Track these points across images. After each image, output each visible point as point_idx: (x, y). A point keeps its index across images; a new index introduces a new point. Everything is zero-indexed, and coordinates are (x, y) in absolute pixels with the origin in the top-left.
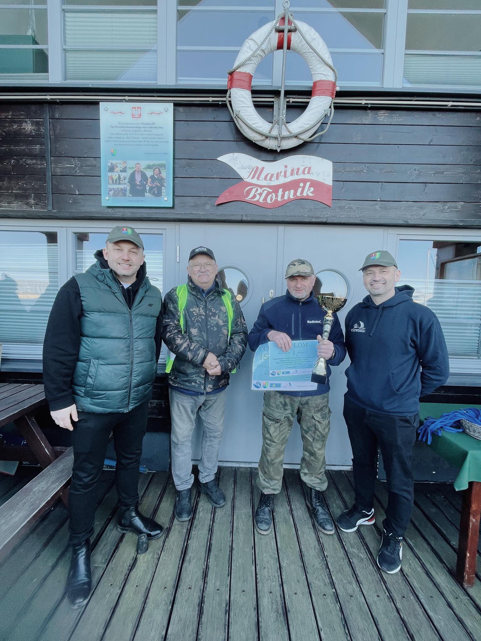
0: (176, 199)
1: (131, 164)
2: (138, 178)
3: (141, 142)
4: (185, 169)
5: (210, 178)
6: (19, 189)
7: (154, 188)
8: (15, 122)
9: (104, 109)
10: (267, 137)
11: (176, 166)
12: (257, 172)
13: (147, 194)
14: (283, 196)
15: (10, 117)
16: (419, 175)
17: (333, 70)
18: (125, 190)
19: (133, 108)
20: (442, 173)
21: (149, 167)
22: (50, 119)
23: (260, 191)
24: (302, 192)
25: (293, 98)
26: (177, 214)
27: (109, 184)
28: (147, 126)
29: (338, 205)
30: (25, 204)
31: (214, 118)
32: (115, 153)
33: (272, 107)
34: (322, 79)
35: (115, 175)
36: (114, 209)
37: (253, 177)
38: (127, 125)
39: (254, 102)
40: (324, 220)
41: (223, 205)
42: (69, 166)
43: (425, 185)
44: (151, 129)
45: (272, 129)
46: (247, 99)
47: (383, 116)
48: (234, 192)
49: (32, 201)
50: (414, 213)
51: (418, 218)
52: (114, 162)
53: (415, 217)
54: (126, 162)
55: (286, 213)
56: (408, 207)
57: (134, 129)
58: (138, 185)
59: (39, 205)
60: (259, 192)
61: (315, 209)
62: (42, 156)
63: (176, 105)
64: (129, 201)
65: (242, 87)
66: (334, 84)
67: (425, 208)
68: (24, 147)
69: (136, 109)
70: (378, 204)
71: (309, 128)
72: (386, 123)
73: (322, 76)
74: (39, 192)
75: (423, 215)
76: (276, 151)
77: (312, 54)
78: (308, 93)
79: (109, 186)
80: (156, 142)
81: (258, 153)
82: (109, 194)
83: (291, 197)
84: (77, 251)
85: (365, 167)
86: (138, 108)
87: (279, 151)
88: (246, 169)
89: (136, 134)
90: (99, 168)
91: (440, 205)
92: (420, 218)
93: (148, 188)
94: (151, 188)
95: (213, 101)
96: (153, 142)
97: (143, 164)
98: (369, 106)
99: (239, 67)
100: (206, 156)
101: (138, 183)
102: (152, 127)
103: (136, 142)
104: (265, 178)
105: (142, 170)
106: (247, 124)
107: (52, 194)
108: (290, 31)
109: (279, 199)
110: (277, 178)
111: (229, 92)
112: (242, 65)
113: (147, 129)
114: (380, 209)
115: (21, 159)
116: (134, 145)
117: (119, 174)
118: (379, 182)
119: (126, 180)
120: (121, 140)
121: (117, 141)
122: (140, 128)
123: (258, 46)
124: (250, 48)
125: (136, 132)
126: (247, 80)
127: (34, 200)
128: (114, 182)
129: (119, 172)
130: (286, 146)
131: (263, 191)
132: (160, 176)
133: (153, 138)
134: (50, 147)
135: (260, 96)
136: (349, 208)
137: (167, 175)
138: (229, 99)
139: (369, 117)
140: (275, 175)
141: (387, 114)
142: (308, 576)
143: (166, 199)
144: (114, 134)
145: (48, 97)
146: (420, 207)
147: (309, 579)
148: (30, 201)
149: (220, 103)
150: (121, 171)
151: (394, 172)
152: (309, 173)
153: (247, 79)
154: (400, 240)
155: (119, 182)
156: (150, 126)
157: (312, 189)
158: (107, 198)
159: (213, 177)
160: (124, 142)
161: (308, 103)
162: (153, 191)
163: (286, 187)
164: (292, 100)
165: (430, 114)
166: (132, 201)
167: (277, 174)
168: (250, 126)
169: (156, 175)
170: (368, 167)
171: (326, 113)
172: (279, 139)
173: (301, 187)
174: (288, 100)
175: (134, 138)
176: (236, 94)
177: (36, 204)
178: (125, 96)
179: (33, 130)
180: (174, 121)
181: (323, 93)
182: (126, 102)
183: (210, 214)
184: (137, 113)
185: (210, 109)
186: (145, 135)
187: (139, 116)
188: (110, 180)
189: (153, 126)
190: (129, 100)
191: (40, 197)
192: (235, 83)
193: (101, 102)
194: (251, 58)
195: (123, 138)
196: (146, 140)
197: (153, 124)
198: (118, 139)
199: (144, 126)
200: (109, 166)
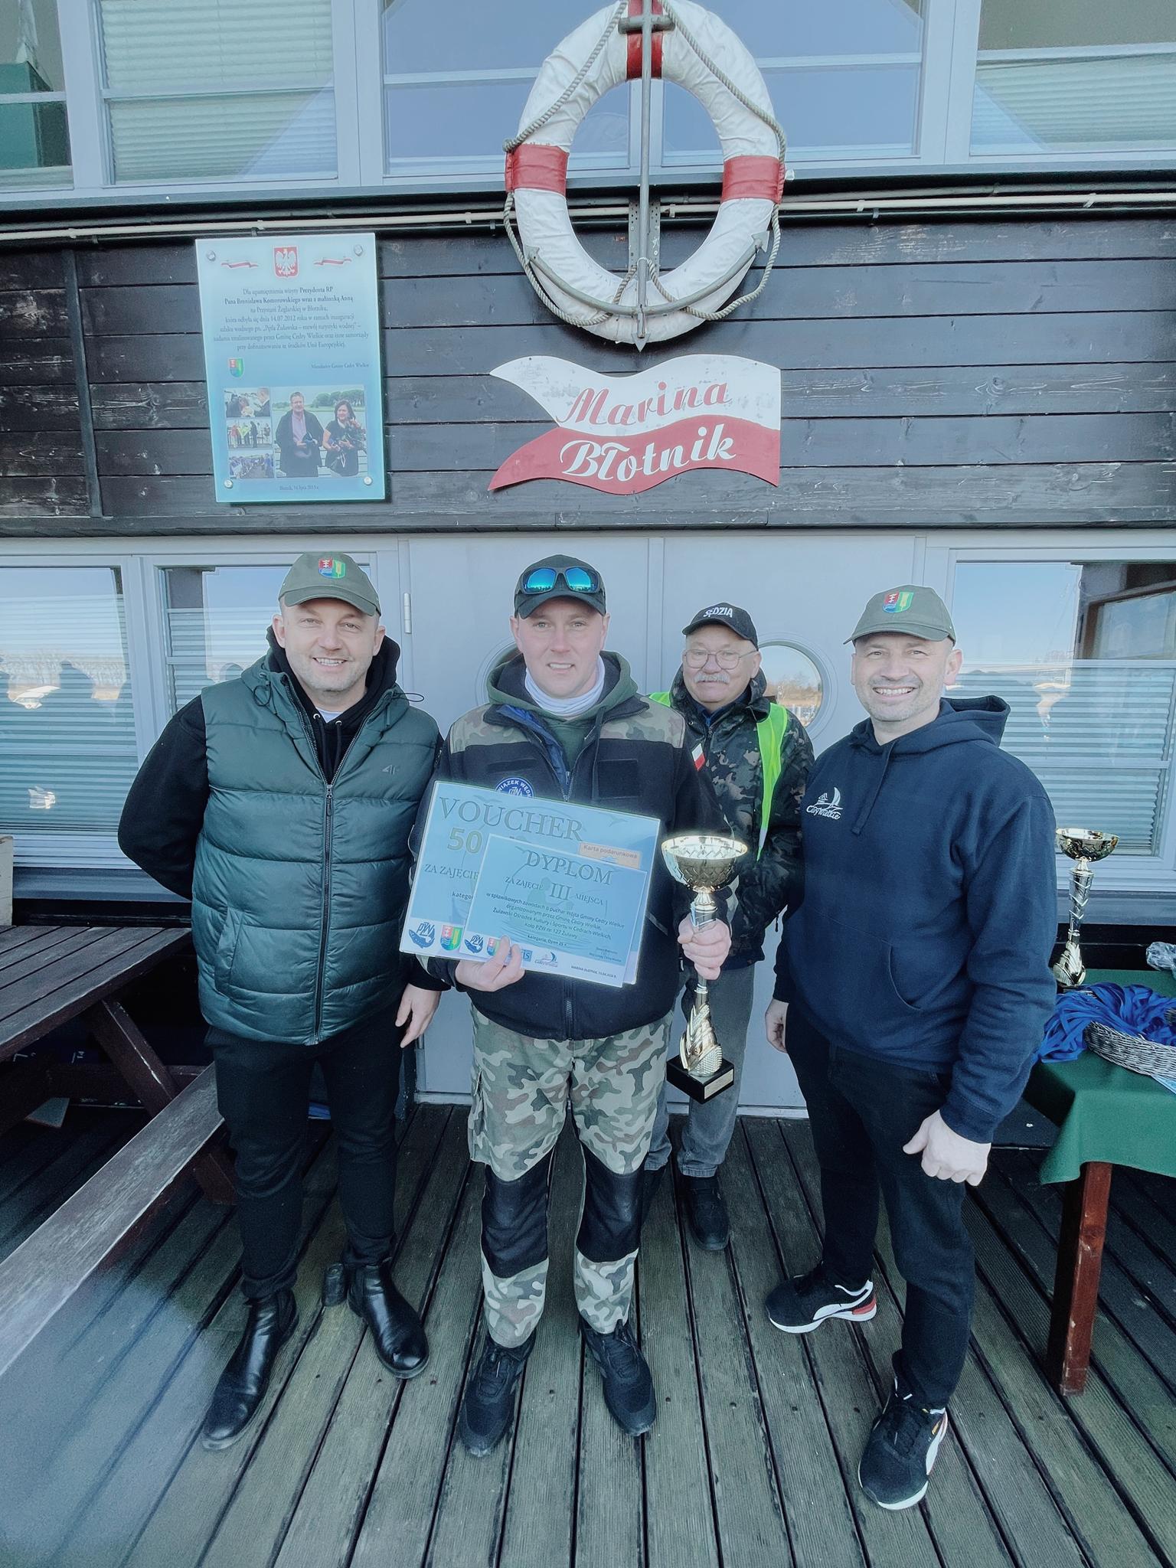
0: (396, 479)
1: (280, 394)
2: (299, 429)
4: (413, 402)
5: (474, 423)
6: (20, 467)
7: (340, 453)
9: (208, 256)
10: (610, 314)
11: (392, 395)
12: (590, 404)
13: (323, 470)
14: (656, 463)
16: (1005, 395)
17: (774, 128)
18: (270, 462)
19: (276, 250)
20: (1066, 386)
21: (324, 401)
22: (79, 288)
23: (598, 451)
24: (704, 451)
25: (677, 204)
26: (399, 516)
27: (231, 446)
28: (312, 296)
29: (796, 481)
30: (39, 504)
31: (480, 268)
32: (240, 369)
33: (624, 229)
34: (744, 154)
35: (243, 426)
36: (248, 509)
37: (581, 417)
38: (265, 296)
39: (573, 219)
40: (761, 520)
41: (510, 491)
42: (134, 404)
43: (1022, 421)
44: (325, 304)
45: (621, 292)
46: (555, 217)
47: (912, 239)
48: (533, 456)
49: (53, 496)
50: (990, 494)
51: (1000, 508)
52: (239, 392)
53: (994, 505)
54: (267, 392)
55: (664, 504)
56: (975, 480)
57: (283, 305)
58: (301, 449)
59: (70, 504)
60: (595, 454)
61: (738, 491)
62: (65, 383)
63: (384, 236)
64: (281, 488)
65: (542, 185)
66: (778, 166)
67: (1020, 481)
68: (25, 362)
69: (285, 251)
70: (897, 475)
71: (714, 286)
72: (920, 259)
73: (746, 144)
74: (67, 474)
75: (1015, 500)
76: (633, 347)
77: (718, 87)
78: (714, 191)
79: (232, 454)
80: (337, 336)
81: (592, 354)
82: (232, 473)
83: (678, 463)
84: (170, 610)
85: (866, 378)
86: (289, 250)
87: (640, 348)
88: (563, 395)
89: (288, 318)
90: (204, 408)
91: (1058, 471)
92: (1006, 508)
93: (323, 454)
94: (332, 455)
95: (474, 222)
96: (332, 336)
97: (311, 394)
98: (876, 215)
99: (529, 134)
100: (462, 368)
101: (299, 443)
102: (325, 299)
103: (289, 337)
104: (611, 419)
105: (307, 409)
106: (559, 282)
107: (98, 476)
108: (657, 29)
109: (647, 471)
111: (509, 199)
112: (539, 127)
113: (314, 304)
114: (902, 487)
115: (21, 392)
116: (284, 347)
117: (252, 423)
118: (901, 417)
119: (270, 437)
120: (253, 334)
121: (244, 339)
122: (296, 301)
123: (575, 75)
124: (555, 80)
125: (288, 314)
126: (552, 167)
127: (57, 491)
128: (243, 443)
129: (252, 415)
130: (660, 333)
131: (607, 451)
132: (351, 423)
133: (330, 327)
134: (84, 359)
135: (592, 202)
136: (824, 487)
137: (369, 418)
138: (512, 215)
139: (875, 245)
140: (635, 410)
141: (924, 236)
142: (701, 1360)
143: (368, 480)
144: (234, 321)
145: (72, 233)
146: (1007, 478)
147: (701, 1368)
148: (48, 495)
149: (492, 226)
150: (258, 414)
151: (938, 390)
152: (720, 399)
153: (553, 164)
154: (958, 562)
155: (255, 440)
156: (321, 295)
158: (228, 483)
159: (481, 420)
160: (259, 339)
161: (714, 214)
162: (335, 462)
163: (664, 438)
164: (674, 209)
165: (1036, 230)
166: (286, 489)
167: (642, 406)
168: (566, 288)
169: (342, 421)
170: (872, 379)
171: (757, 243)
172: (640, 316)
173: (699, 438)
174: (664, 209)
175: (283, 328)
176: (528, 205)
177: (63, 503)
178: (255, 220)
179: (43, 317)
180: (381, 278)
181: (750, 191)
182: (258, 235)
183: (478, 513)
184: (286, 263)
185: (467, 245)
186: (310, 318)
187: (293, 271)
188: (232, 437)
189: (330, 295)
190: (267, 229)
191: (71, 486)
192: (525, 174)
193: (199, 237)
194: (560, 106)
195: (257, 329)
196: (313, 331)
197: (329, 289)
198: (245, 334)
199: (307, 295)
200: (229, 401)
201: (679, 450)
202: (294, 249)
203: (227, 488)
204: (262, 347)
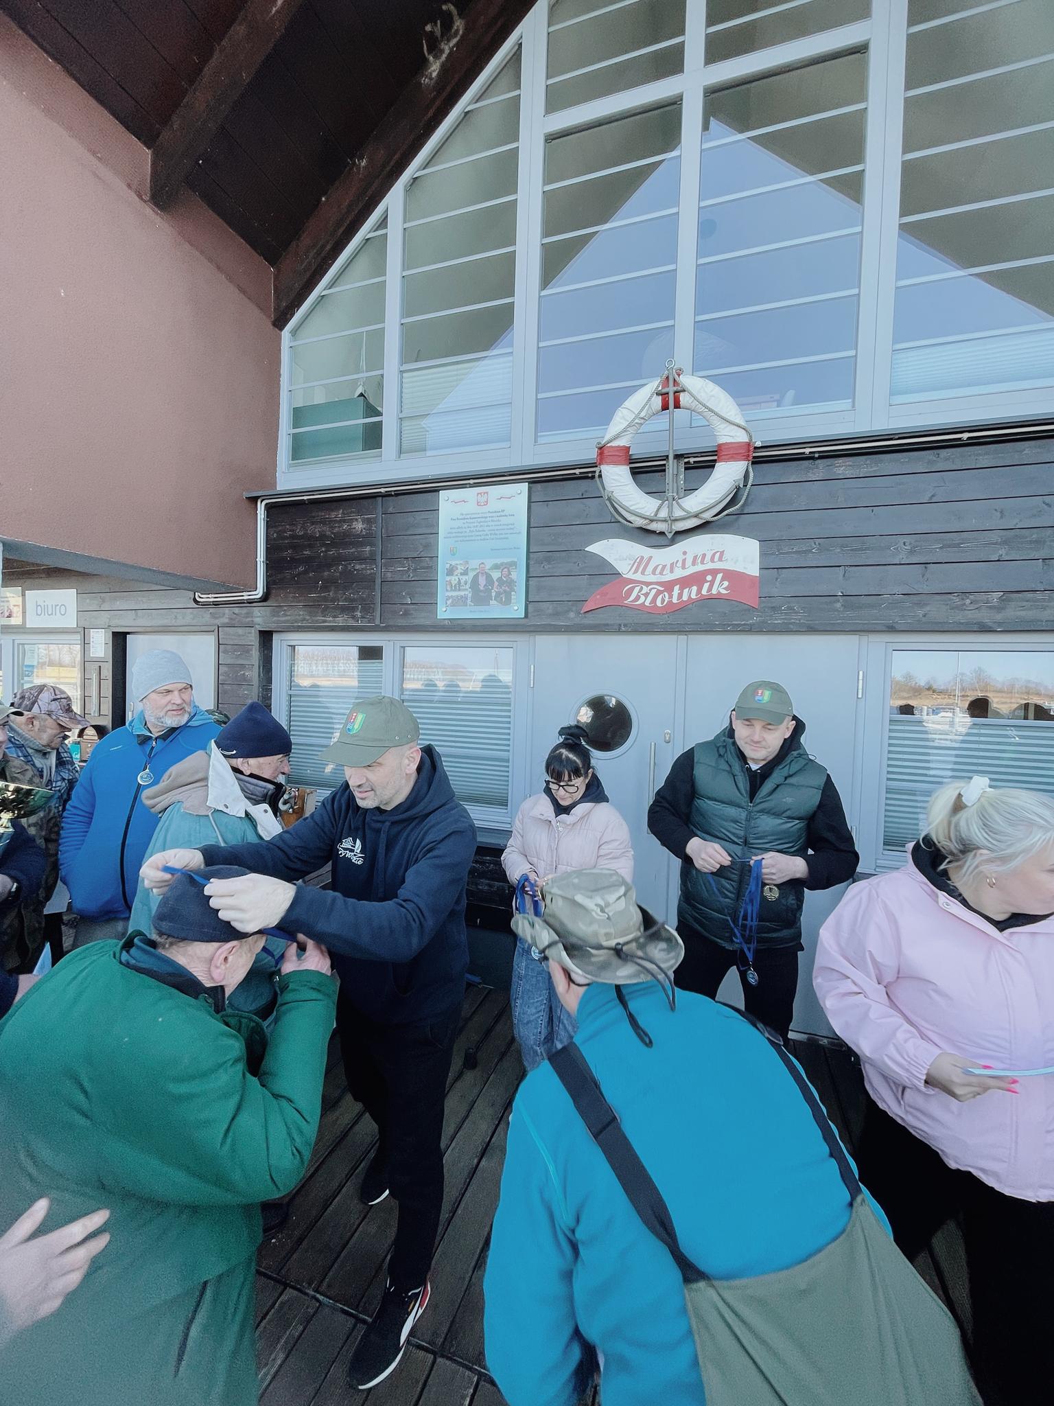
0: (530, 606)
1: (474, 564)
2: (482, 581)
3: (487, 535)
4: (543, 565)
5: (575, 575)
6: (345, 600)
7: (502, 593)
8: (344, 521)
9: (445, 498)
11: (532, 562)
12: (641, 564)
13: (493, 602)
14: (680, 595)
15: (340, 516)
16: (912, 552)
17: (746, 430)
19: (479, 494)
20: (958, 546)
21: (496, 567)
22: (382, 514)
23: (645, 590)
24: (710, 589)
25: (694, 457)
26: (530, 626)
27: (447, 590)
28: (494, 514)
29: (770, 605)
30: (351, 617)
31: (583, 495)
32: (455, 552)
33: (664, 471)
34: (728, 441)
35: (454, 580)
36: (453, 621)
37: (636, 572)
38: (471, 516)
40: (746, 629)
41: (593, 612)
42: (402, 569)
43: (926, 568)
44: (500, 518)
45: (658, 510)
46: (622, 475)
47: (842, 465)
48: (607, 593)
49: (359, 614)
50: (906, 612)
51: (913, 621)
52: (453, 563)
53: (909, 619)
54: (467, 562)
55: (684, 619)
56: (895, 602)
58: (481, 591)
59: (366, 618)
60: (643, 592)
61: (731, 612)
62: (371, 559)
63: (532, 482)
64: (471, 611)
65: (617, 463)
66: (749, 442)
67: (928, 604)
68: (354, 550)
70: (839, 601)
71: (712, 505)
72: (847, 476)
73: (729, 437)
74: (366, 603)
75: (924, 616)
76: (669, 534)
79: (447, 594)
80: (505, 534)
82: (446, 603)
83: (693, 596)
85: (814, 544)
86: (484, 493)
87: (672, 534)
88: (626, 560)
89: (481, 526)
90: (435, 570)
91: (955, 598)
92: (918, 621)
93: (494, 594)
94: (498, 594)
95: (580, 473)
96: (502, 534)
97: (489, 563)
98: (817, 455)
99: (611, 440)
100: (571, 547)
101: (482, 588)
103: (481, 536)
104: (654, 572)
105: (487, 571)
107: (381, 604)
108: (676, 392)
109: (675, 600)
110: (672, 571)
111: (598, 467)
112: (615, 438)
113: (495, 519)
114: (842, 608)
115: (350, 564)
116: (478, 540)
117: (459, 578)
118: (840, 566)
120: (463, 534)
121: (458, 537)
122: (486, 517)
123: (634, 416)
124: (623, 418)
125: (481, 524)
126: (622, 454)
127: (360, 612)
128: (453, 588)
129: (459, 574)
130: (682, 527)
131: (650, 590)
132: (509, 578)
133: (502, 529)
134: (381, 548)
136: (787, 609)
137: (519, 575)
138: (599, 471)
139: (818, 470)
140: (668, 567)
141: (850, 463)
143: (516, 608)
144: (454, 528)
145: (383, 490)
146: (918, 602)
148: (356, 614)
149: (590, 475)
150: (462, 574)
155: (459, 587)
156: (499, 514)
157: (726, 584)
158: (444, 609)
159: (579, 574)
160: (466, 537)
162: (500, 598)
164: (692, 460)
165: (928, 455)
167: (672, 565)
168: (629, 509)
169: (505, 577)
170: (820, 545)
171: (737, 484)
172: (670, 520)
173: (707, 581)
174: (686, 460)
175: (479, 531)
176: (608, 472)
177: (362, 617)
179: (364, 528)
180: (529, 503)
181: (733, 457)
182: (470, 487)
183: (575, 624)
184: (483, 499)
185: (577, 483)
186: (492, 526)
188: (448, 585)
189: (503, 514)
190: (475, 483)
191: (368, 609)
192: (606, 458)
193: (440, 490)
194: (625, 429)
195: (466, 532)
196: (493, 532)
197: (503, 511)
198: (460, 535)
199: (491, 515)
200: (448, 567)
201: (695, 589)
202: (487, 493)
203: (444, 612)
204: (467, 541)
